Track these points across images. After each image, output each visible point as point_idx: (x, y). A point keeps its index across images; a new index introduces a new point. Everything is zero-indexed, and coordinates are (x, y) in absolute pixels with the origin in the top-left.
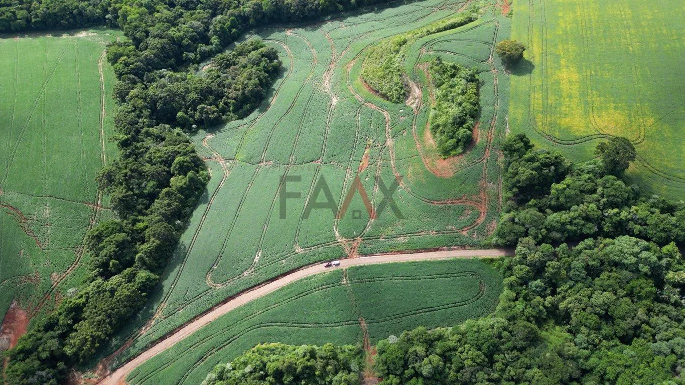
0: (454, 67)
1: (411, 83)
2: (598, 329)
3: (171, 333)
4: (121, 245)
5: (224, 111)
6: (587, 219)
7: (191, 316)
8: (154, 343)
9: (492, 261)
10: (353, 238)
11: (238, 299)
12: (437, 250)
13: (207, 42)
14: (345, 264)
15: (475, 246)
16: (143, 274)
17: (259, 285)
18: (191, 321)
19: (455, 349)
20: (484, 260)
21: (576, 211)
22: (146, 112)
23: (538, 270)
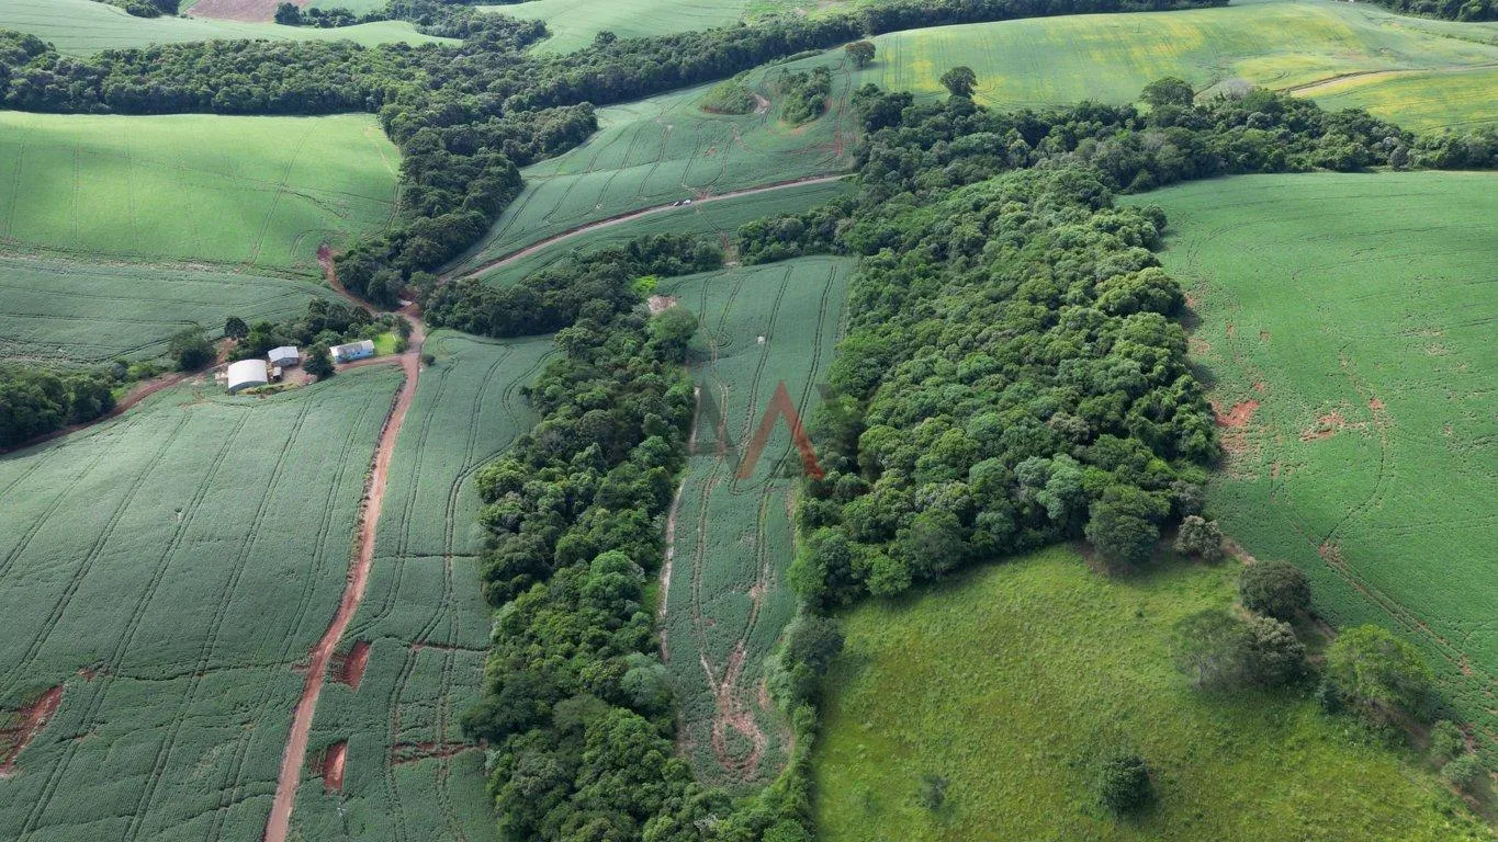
0: (802, 74)
1: (757, 96)
2: (949, 186)
3: (511, 255)
4: (443, 197)
5: (535, 149)
6: (937, 127)
7: (531, 242)
8: (491, 262)
9: (851, 178)
10: (705, 186)
11: (581, 231)
12: (795, 181)
13: (501, 116)
14: (696, 203)
15: (831, 174)
16: (474, 213)
17: (603, 221)
18: (531, 246)
19: (814, 216)
20: (842, 180)
21: (925, 123)
22: (442, 144)
23: (893, 163)
